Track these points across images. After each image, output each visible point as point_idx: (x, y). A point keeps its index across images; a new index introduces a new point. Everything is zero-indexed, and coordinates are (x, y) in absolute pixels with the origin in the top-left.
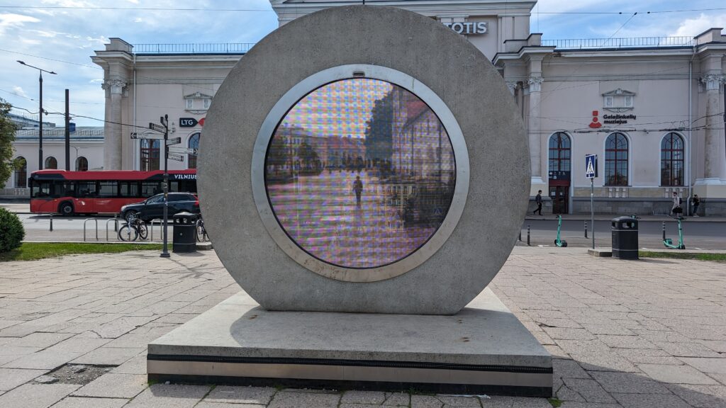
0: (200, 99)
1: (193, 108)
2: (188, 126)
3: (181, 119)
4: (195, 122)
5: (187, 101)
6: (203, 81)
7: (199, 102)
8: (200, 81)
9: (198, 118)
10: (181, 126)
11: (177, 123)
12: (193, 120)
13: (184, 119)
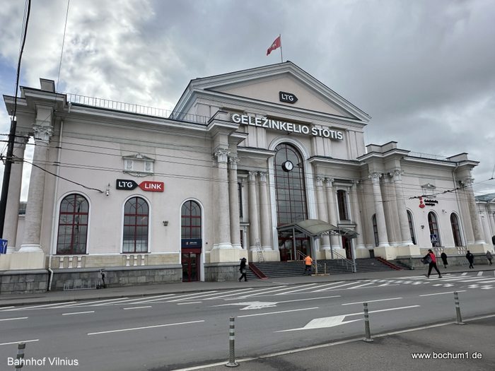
0: (141, 161)
1: (132, 170)
2: (127, 188)
3: (118, 181)
4: (135, 185)
5: (126, 162)
6: (145, 144)
7: (140, 164)
8: (142, 143)
9: (139, 181)
10: (118, 188)
11: (114, 185)
12: (133, 183)
13: (121, 181)
